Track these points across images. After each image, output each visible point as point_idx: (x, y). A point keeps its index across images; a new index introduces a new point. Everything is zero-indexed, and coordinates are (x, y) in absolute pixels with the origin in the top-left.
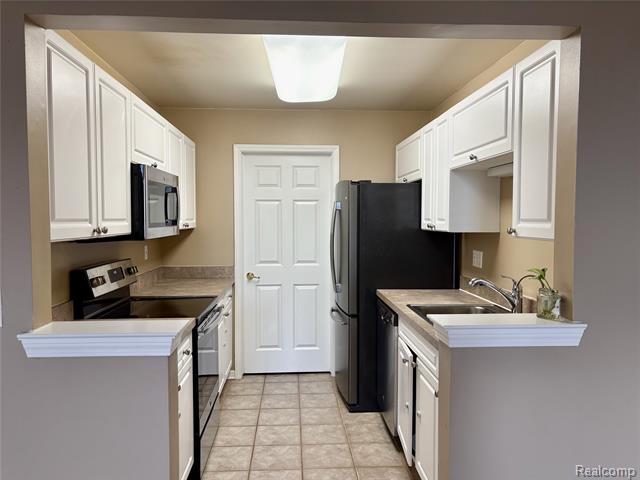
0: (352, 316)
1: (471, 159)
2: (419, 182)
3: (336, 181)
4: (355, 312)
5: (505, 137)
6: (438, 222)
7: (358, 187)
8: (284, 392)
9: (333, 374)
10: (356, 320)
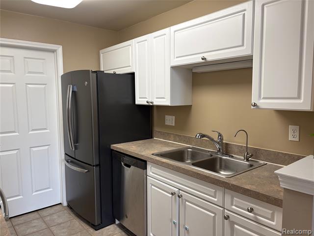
0: (97, 166)
1: (203, 59)
2: (133, 74)
3: (61, 73)
4: (98, 163)
5: (243, 45)
6: (156, 100)
7: (97, 75)
8: (35, 230)
9: (65, 204)
10: (98, 168)
